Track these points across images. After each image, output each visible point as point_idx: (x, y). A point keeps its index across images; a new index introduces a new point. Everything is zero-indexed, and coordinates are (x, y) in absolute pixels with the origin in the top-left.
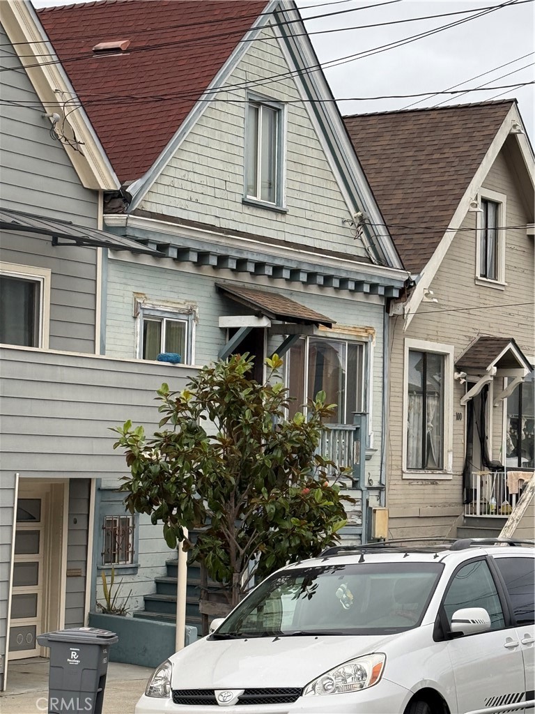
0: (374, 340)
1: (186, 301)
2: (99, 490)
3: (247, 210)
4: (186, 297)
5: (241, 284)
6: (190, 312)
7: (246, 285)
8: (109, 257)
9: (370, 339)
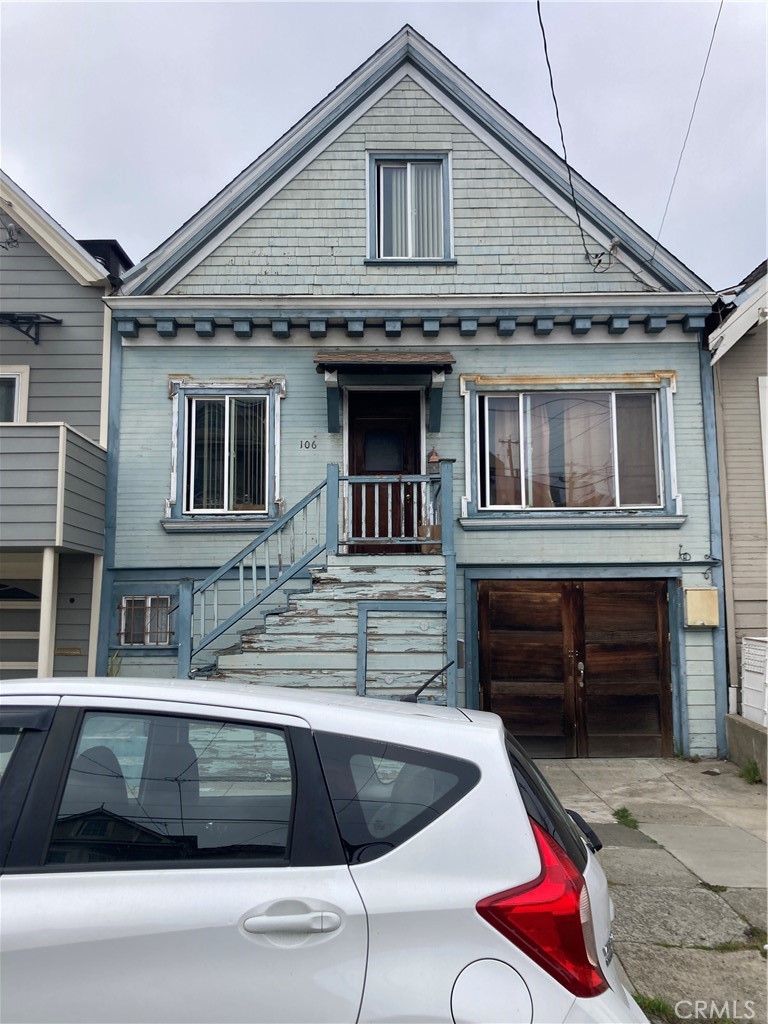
0: (674, 384)
1: (266, 375)
2: (110, 570)
3: (374, 270)
4: (266, 372)
5: (371, 349)
6: (269, 386)
7: (381, 349)
8: (123, 344)
9: (664, 384)
